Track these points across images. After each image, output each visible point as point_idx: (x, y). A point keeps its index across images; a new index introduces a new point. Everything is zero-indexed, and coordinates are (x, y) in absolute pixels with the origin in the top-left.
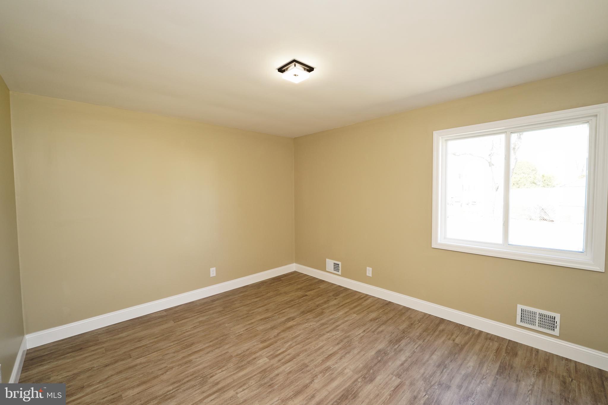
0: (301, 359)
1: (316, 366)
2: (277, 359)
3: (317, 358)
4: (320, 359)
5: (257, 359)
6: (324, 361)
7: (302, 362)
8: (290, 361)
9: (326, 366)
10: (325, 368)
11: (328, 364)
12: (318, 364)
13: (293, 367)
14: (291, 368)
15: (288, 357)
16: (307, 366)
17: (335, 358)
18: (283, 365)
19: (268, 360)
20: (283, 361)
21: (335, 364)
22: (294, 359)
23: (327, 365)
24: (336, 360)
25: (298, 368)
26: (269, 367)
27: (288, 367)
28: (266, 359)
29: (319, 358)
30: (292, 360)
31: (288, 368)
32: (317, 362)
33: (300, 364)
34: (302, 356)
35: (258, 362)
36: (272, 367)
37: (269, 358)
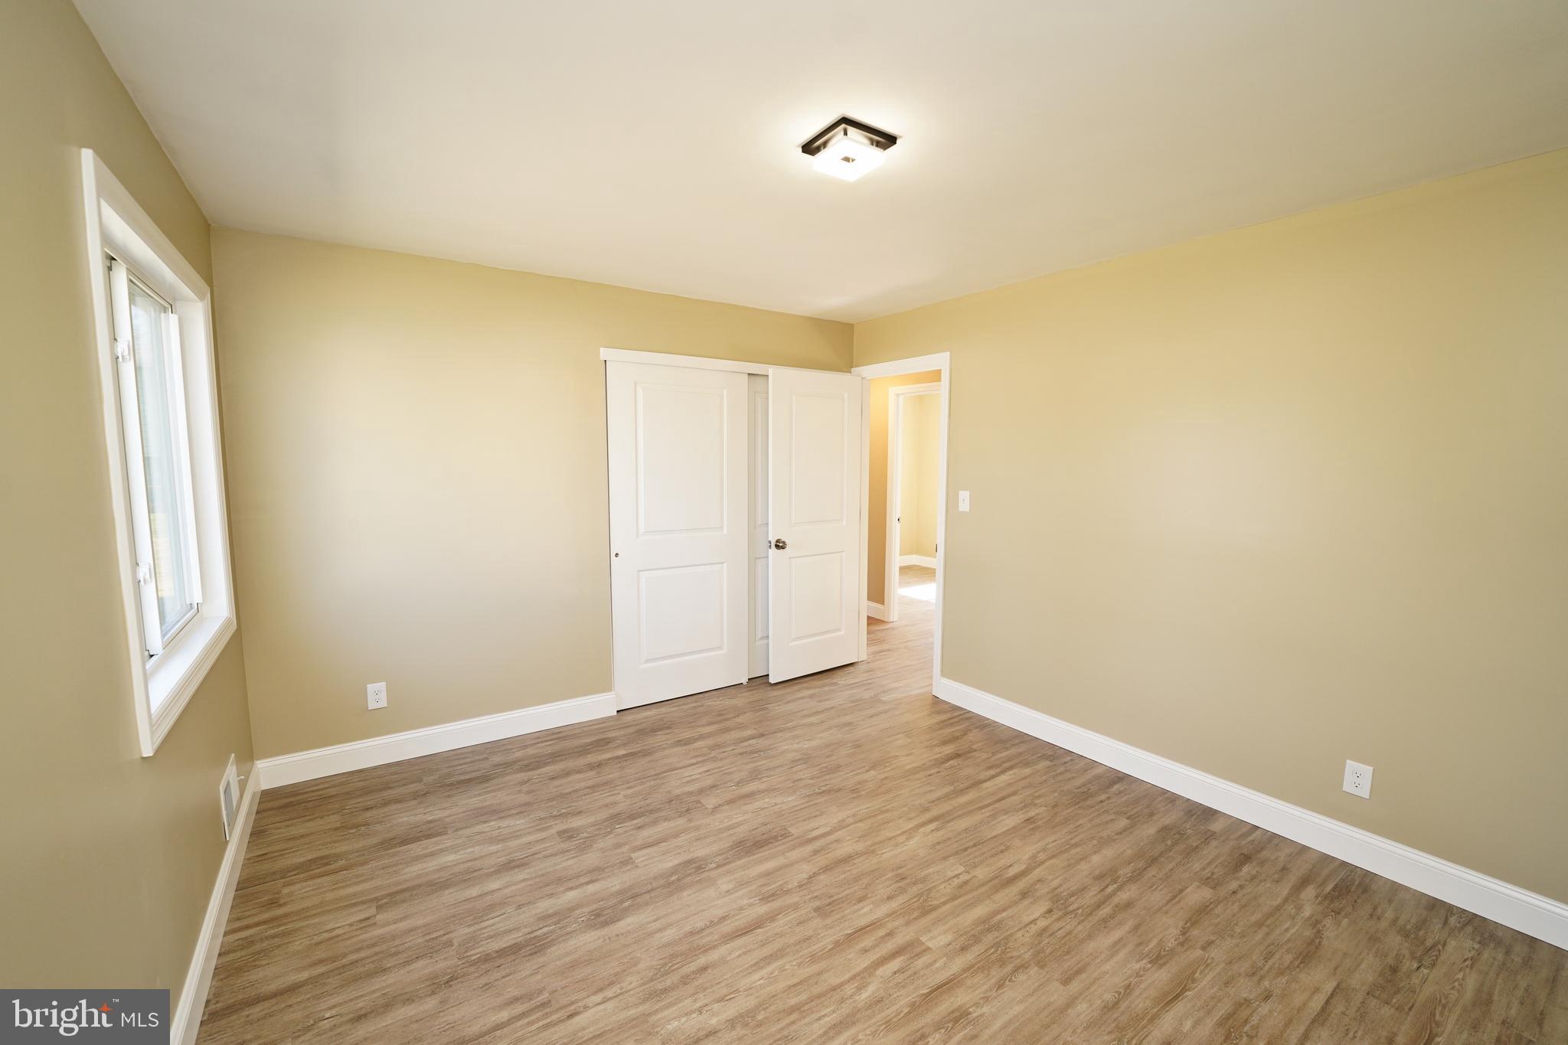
0: (831, 931)
1: (795, 907)
2: (899, 940)
3: (786, 927)
4: (781, 923)
5: (958, 947)
6: (772, 917)
7: (829, 921)
8: (861, 929)
9: (769, 905)
10: (774, 900)
11: (762, 909)
12: (790, 910)
13: (854, 912)
14: (859, 910)
15: (868, 941)
16: (817, 909)
17: (737, 923)
18: (879, 920)
19: (923, 939)
20: (881, 933)
21: (746, 907)
22: (850, 935)
23: (765, 906)
24: (737, 915)
25: (840, 908)
26: (915, 919)
27: (866, 913)
28: (930, 944)
29: (781, 927)
30: (855, 932)
31: (865, 910)
32: (789, 918)
33: (837, 916)
34: (827, 940)
35: (949, 937)
36: (906, 917)
37: (923, 948)
